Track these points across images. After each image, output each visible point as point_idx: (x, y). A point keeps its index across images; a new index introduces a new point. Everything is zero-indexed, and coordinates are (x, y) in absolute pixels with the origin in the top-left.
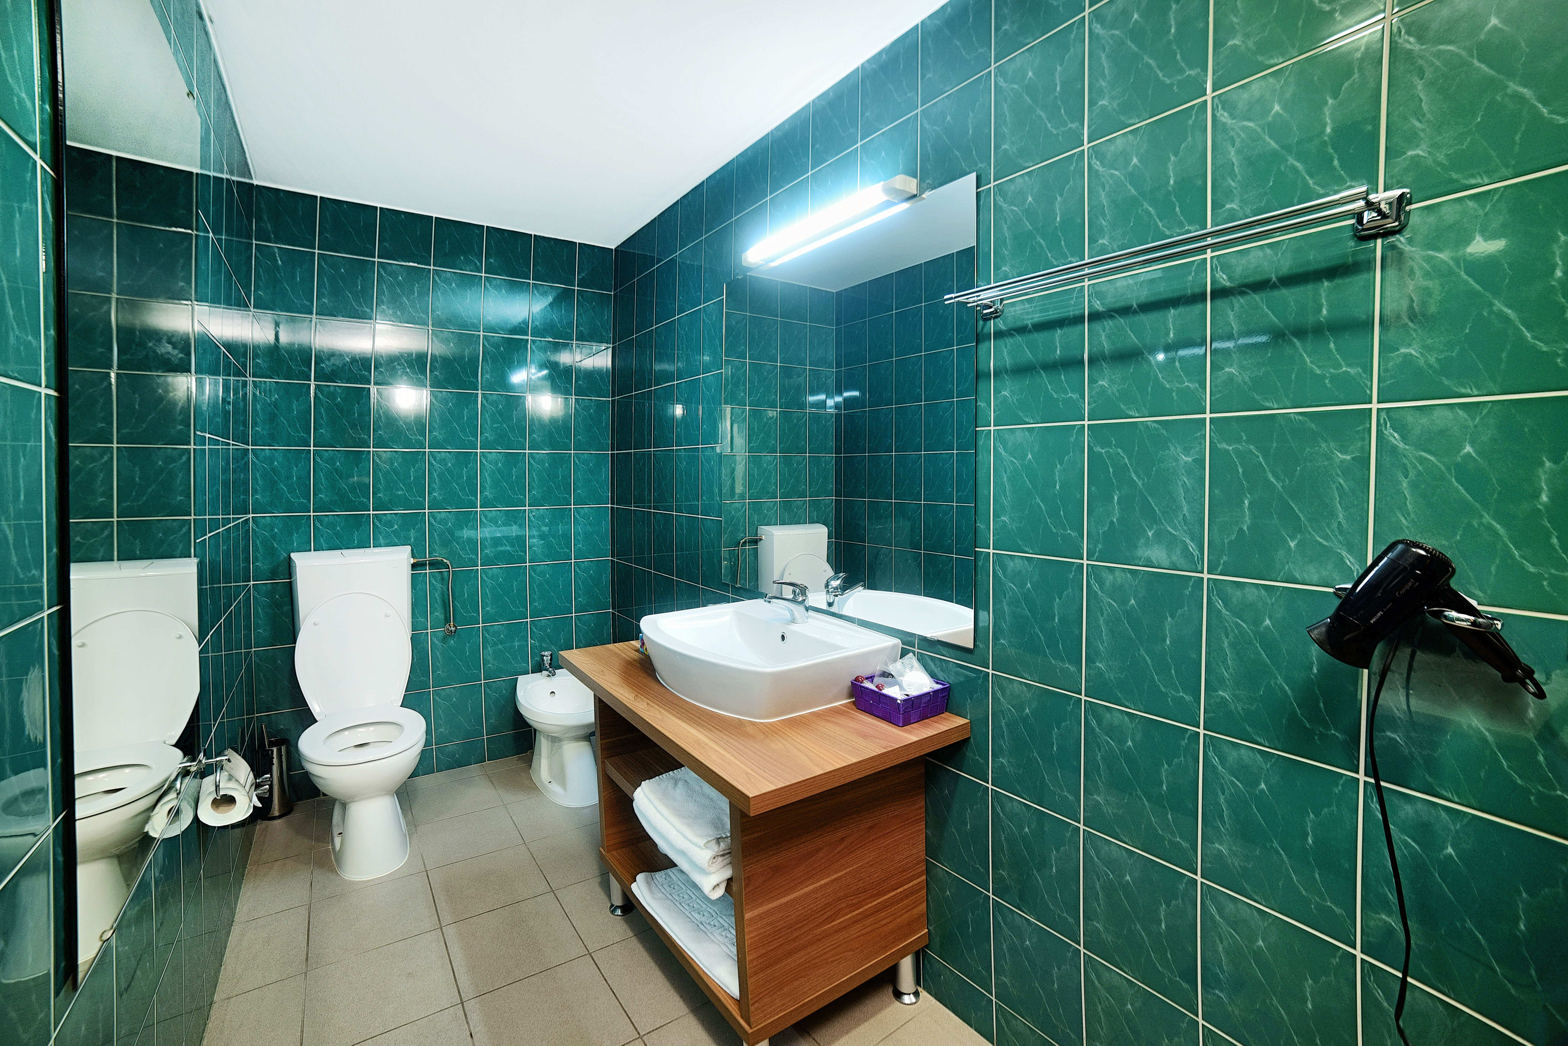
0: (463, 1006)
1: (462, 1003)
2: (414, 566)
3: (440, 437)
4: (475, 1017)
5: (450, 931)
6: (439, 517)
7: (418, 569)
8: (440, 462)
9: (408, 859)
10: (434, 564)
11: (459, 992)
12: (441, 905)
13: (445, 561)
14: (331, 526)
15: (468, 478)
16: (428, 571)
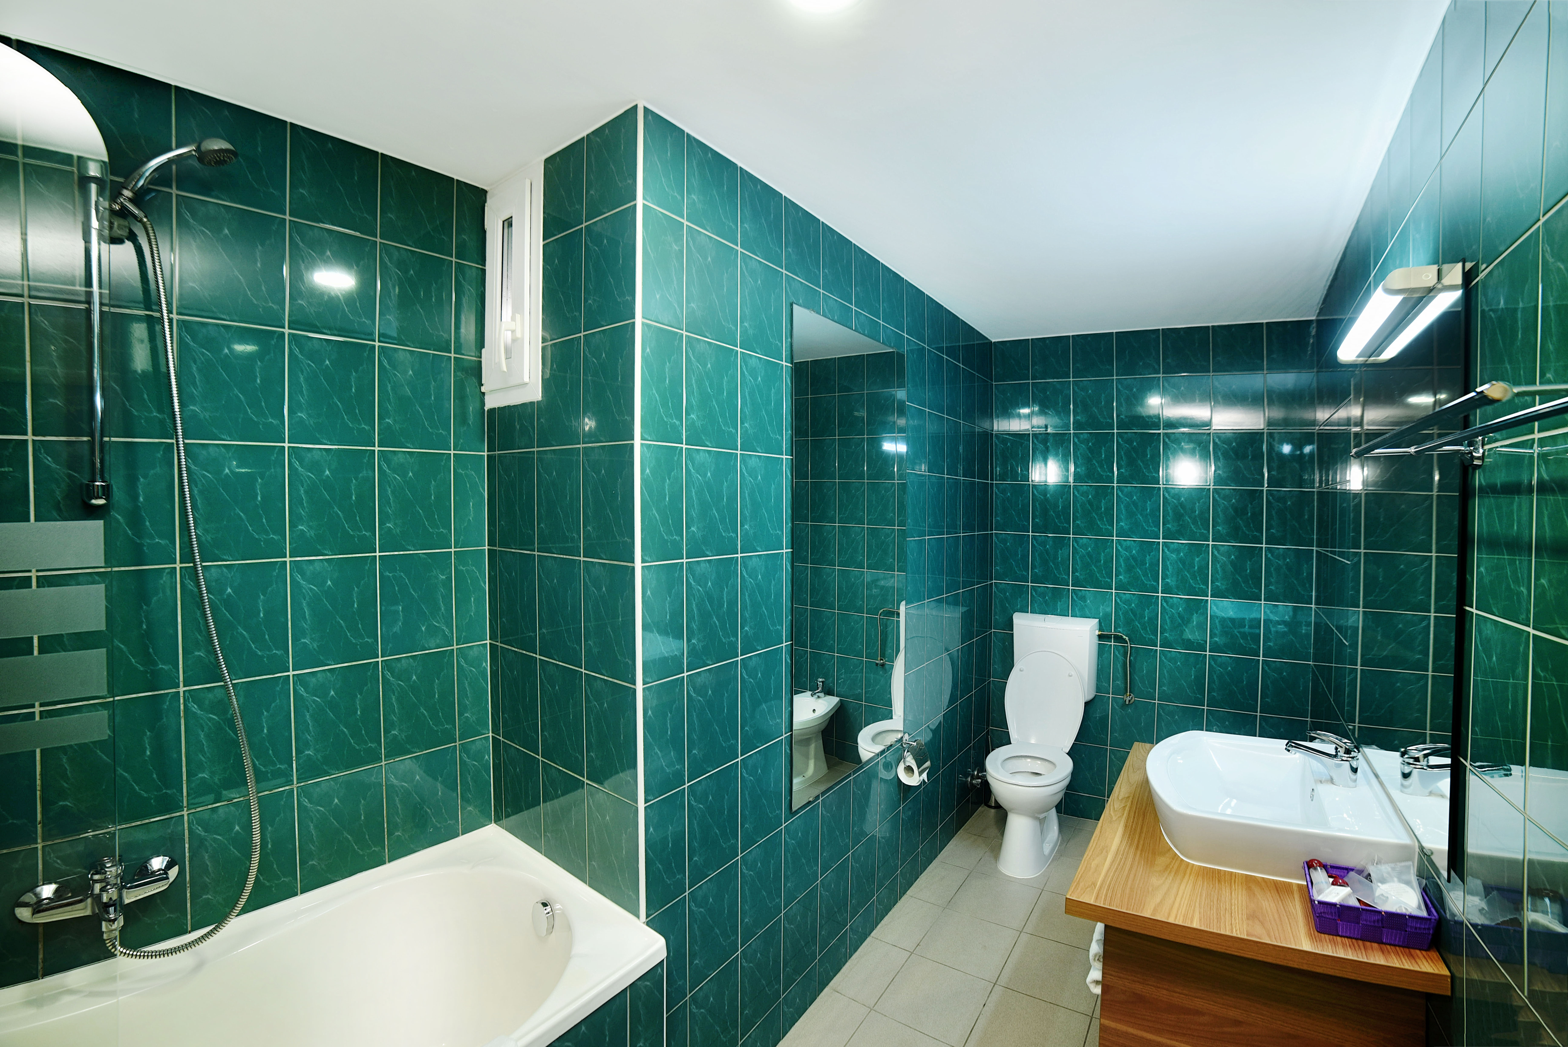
0: (994, 986)
1: (995, 984)
2: (1100, 637)
3: (1126, 527)
4: (994, 997)
5: (1024, 937)
6: (1124, 597)
7: (1104, 640)
8: (1126, 550)
9: (1039, 876)
10: (1118, 639)
11: (999, 976)
12: (1033, 918)
13: (1124, 637)
14: (1043, 595)
15: (1151, 564)
16: (1112, 643)
